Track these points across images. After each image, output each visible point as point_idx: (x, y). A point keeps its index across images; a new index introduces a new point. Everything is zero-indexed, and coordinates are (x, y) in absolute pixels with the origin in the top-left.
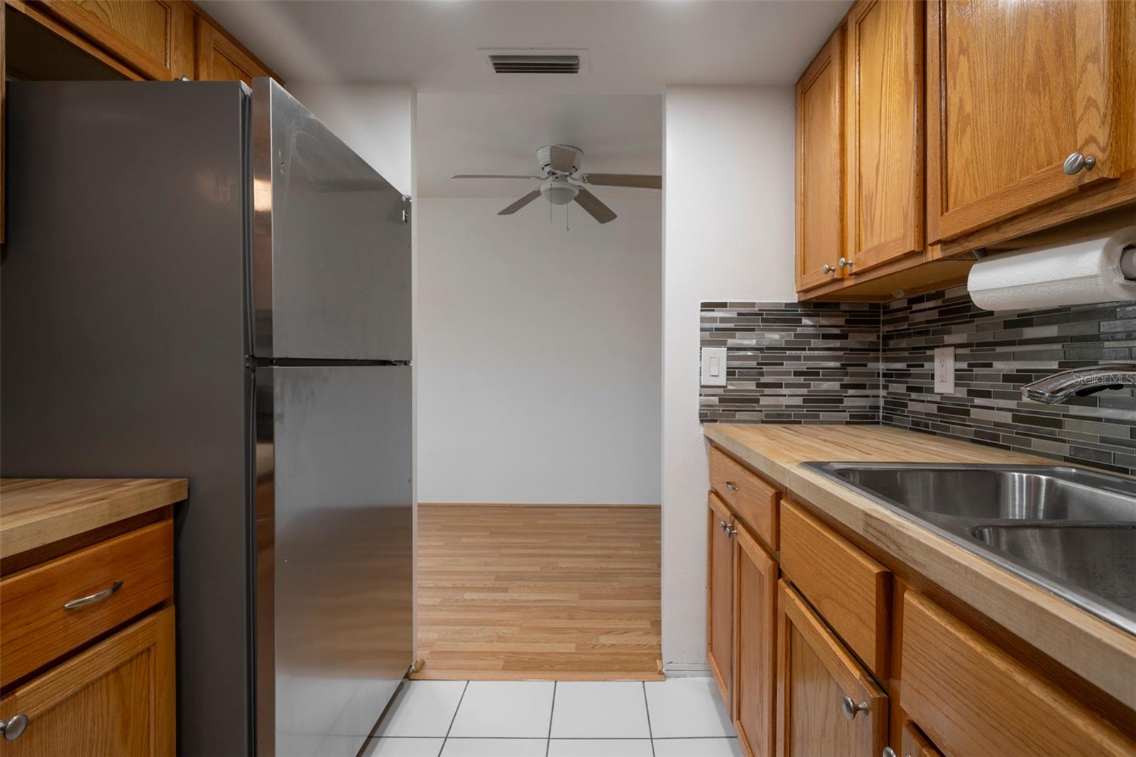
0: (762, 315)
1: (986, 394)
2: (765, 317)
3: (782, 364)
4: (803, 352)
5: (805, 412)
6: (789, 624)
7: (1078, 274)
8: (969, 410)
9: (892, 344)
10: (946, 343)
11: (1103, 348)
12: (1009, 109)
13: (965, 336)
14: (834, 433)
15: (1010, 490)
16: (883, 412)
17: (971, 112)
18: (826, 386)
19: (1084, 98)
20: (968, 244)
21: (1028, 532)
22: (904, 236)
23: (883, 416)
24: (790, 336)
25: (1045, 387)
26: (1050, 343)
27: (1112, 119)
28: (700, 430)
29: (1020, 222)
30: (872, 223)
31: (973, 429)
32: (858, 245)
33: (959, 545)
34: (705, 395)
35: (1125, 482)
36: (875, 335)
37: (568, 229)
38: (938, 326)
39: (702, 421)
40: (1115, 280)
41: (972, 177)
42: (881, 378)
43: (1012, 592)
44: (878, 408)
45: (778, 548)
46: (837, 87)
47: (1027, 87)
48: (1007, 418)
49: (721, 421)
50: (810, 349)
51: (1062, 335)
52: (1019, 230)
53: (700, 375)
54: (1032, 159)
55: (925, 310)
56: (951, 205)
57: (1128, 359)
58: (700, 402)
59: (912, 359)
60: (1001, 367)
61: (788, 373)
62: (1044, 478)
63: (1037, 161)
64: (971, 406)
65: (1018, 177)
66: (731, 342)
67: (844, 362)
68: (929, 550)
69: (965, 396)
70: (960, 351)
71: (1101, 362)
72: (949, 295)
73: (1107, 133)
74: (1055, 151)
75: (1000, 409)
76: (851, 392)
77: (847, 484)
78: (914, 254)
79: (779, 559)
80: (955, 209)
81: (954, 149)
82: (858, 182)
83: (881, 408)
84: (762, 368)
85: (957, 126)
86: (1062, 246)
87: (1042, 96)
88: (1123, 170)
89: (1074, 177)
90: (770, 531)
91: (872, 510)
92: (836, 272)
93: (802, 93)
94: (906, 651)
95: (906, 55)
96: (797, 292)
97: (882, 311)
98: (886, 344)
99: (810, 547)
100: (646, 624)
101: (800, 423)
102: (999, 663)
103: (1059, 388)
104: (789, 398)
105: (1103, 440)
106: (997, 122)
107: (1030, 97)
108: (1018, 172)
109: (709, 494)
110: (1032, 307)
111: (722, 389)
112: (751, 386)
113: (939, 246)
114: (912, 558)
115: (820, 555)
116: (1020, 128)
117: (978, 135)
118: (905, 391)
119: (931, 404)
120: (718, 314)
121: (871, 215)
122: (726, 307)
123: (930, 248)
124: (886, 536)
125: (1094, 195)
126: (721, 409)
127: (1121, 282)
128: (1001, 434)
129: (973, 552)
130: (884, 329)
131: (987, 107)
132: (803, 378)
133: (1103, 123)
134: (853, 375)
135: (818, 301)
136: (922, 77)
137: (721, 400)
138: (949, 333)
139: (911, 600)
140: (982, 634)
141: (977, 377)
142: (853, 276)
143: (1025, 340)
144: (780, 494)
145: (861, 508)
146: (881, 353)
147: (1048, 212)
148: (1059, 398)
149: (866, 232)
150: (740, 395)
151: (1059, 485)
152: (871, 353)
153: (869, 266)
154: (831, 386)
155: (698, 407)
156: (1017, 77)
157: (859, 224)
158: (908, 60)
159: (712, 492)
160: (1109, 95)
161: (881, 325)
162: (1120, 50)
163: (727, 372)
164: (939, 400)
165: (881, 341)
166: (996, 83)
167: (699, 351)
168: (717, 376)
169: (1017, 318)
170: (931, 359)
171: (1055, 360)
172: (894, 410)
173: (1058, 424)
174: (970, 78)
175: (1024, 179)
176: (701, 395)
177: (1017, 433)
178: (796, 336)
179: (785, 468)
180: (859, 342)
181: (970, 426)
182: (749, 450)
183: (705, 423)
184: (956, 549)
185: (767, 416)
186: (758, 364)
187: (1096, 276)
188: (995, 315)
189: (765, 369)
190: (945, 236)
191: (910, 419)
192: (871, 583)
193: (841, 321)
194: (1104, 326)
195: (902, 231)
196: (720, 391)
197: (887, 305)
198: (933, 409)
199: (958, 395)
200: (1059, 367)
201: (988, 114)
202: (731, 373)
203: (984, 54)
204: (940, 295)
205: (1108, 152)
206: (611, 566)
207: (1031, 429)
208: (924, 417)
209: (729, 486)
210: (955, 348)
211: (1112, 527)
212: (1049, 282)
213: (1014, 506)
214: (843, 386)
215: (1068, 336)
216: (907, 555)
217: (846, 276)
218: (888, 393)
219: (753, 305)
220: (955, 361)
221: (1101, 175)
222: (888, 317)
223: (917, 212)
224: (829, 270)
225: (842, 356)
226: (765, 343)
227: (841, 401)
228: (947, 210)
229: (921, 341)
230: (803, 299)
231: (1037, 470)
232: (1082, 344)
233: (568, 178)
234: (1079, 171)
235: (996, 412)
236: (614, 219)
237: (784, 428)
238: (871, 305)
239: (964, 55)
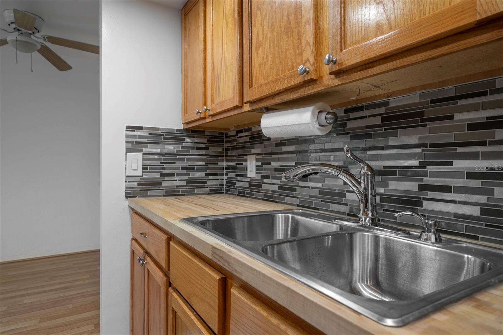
0: (163, 135)
1: (268, 177)
2: (165, 136)
3: (175, 163)
4: (186, 156)
5: (187, 189)
6: (175, 313)
7: (303, 122)
8: (261, 185)
9: (229, 153)
10: (252, 153)
11: (310, 156)
12: (277, 41)
13: (260, 149)
14: (202, 200)
15: (278, 223)
16: (225, 187)
17: (262, 39)
18: (198, 174)
19: (305, 41)
20: (261, 104)
21: (285, 244)
22: (234, 97)
23: (225, 189)
24: (179, 148)
25: (291, 174)
26: (292, 153)
27: (315, 52)
28: (126, 203)
29: (281, 96)
30: (219, 89)
31: (263, 194)
32: (212, 100)
33: (256, 259)
34: (129, 182)
35: (318, 214)
36: (222, 148)
37: (32, 71)
38: (249, 145)
39: (127, 197)
40: (316, 126)
41: (262, 71)
42: (224, 170)
43: (280, 283)
44: (223, 185)
45: (169, 270)
46: (202, 15)
47: (284, 32)
48: (276, 188)
49: (139, 197)
50: (190, 155)
51: (296, 150)
52: (281, 99)
53: (126, 170)
54: (286, 66)
55: (243, 137)
56: (254, 85)
57: (318, 161)
58: (125, 186)
59: (238, 160)
60: (274, 164)
61: (178, 168)
62: (290, 215)
63: (288, 67)
64: (263, 183)
65: (281, 74)
66: (145, 150)
67: (206, 162)
68: (243, 265)
69: (260, 178)
70: (258, 157)
71: (310, 162)
72: (253, 130)
73: (313, 58)
74: (295, 64)
75: (273, 184)
76: (210, 177)
77: (205, 230)
78: (238, 107)
79: (169, 275)
80: (255, 86)
81: (255, 57)
82: (212, 67)
83: (224, 185)
84: (163, 165)
85: (256, 46)
86: (297, 109)
87: (290, 37)
88: (319, 76)
89: (302, 77)
90: (164, 261)
91: (216, 244)
92: (202, 114)
93: (184, 15)
94: (232, 321)
95: (234, 5)
96: (183, 124)
97: (225, 136)
98: (226, 153)
99: (185, 268)
100: (91, 327)
101: (184, 195)
102: (274, 320)
103: (297, 174)
104: (178, 182)
105: (311, 196)
106: (272, 46)
107: (285, 36)
108: (281, 72)
109: (131, 241)
110: (286, 136)
111: (140, 178)
112: (157, 175)
113: (249, 104)
114: (235, 269)
115: (190, 272)
116: (281, 50)
117: (265, 51)
118: (235, 177)
119: (246, 183)
120: (137, 133)
121: (218, 85)
122: (142, 130)
123: (245, 105)
124: (222, 258)
125: (308, 86)
126: (139, 190)
127: (317, 127)
128: (274, 195)
129: (262, 262)
130: (226, 145)
131: (268, 38)
132: (186, 170)
133: (312, 53)
134: (211, 168)
135: (194, 129)
136: (241, 18)
137: (139, 184)
138: (253, 148)
139: (234, 292)
140: (267, 305)
141: (265, 169)
142: (210, 117)
143: (283, 152)
144: (170, 238)
145: (210, 243)
146: (224, 157)
147: (292, 92)
148: (296, 179)
149: (216, 94)
150: (151, 181)
151: (296, 219)
152: (220, 157)
153: (217, 112)
154: (200, 174)
155: (124, 189)
156: (280, 26)
157: (213, 89)
158: (235, 8)
159: (133, 239)
160: (314, 41)
161: (224, 144)
162: (317, 22)
163: (143, 167)
164: (249, 181)
165: (224, 151)
166: (272, 27)
167: (125, 155)
168: (137, 170)
169: (280, 142)
170: (246, 161)
171: (294, 161)
172: (230, 186)
173: (295, 190)
174: (262, 23)
175: (283, 75)
176: (126, 182)
177: (280, 195)
178: (182, 147)
179: (172, 223)
180: (214, 152)
181: (262, 193)
182: (153, 213)
183: (129, 198)
184: (255, 261)
185: (166, 192)
186: (161, 163)
187: (309, 123)
188: (272, 140)
189: (165, 166)
190: (251, 99)
191: (237, 190)
192: (215, 285)
193: (205, 140)
194: (311, 146)
195: (232, 95)
196: (139, 179)
197: (227, 133)
198: (247, 185)
199: (257, 178)
200: (295, 164)
201: (269, 42)
202: (145, 168)
203: (267, 12)
204: (249, 130)
205: (314, 67)
206: (67, 294)
207: (285, 193)
208: (243, 189)
209: (142, 235)
210: (256, 155)
211: (315, 237)
212: (292, 125)
213: (279, 229)
214: (207, 175)
215: (298, 151)
216: (232, 268)
217: (207, 117)
218: (228, 178)
219: (158, 129)
220: (256, 161)
221: (311, 77)
222: (227, 139)
223: (239, 86)
224: (198, 112)
225: (206, 159)
226: (165, 151)
227: (206, 183)
228: (252, 87)
229: (241, 152)
230: (186, 127)
231: (288, 212)
232: (303, 154)
233: (32, 36)
234: (303, 74)
235: (271, 186)
236: (69, 69)
237: (176, 198)
238: (220, 133)
239: (259, 11)
